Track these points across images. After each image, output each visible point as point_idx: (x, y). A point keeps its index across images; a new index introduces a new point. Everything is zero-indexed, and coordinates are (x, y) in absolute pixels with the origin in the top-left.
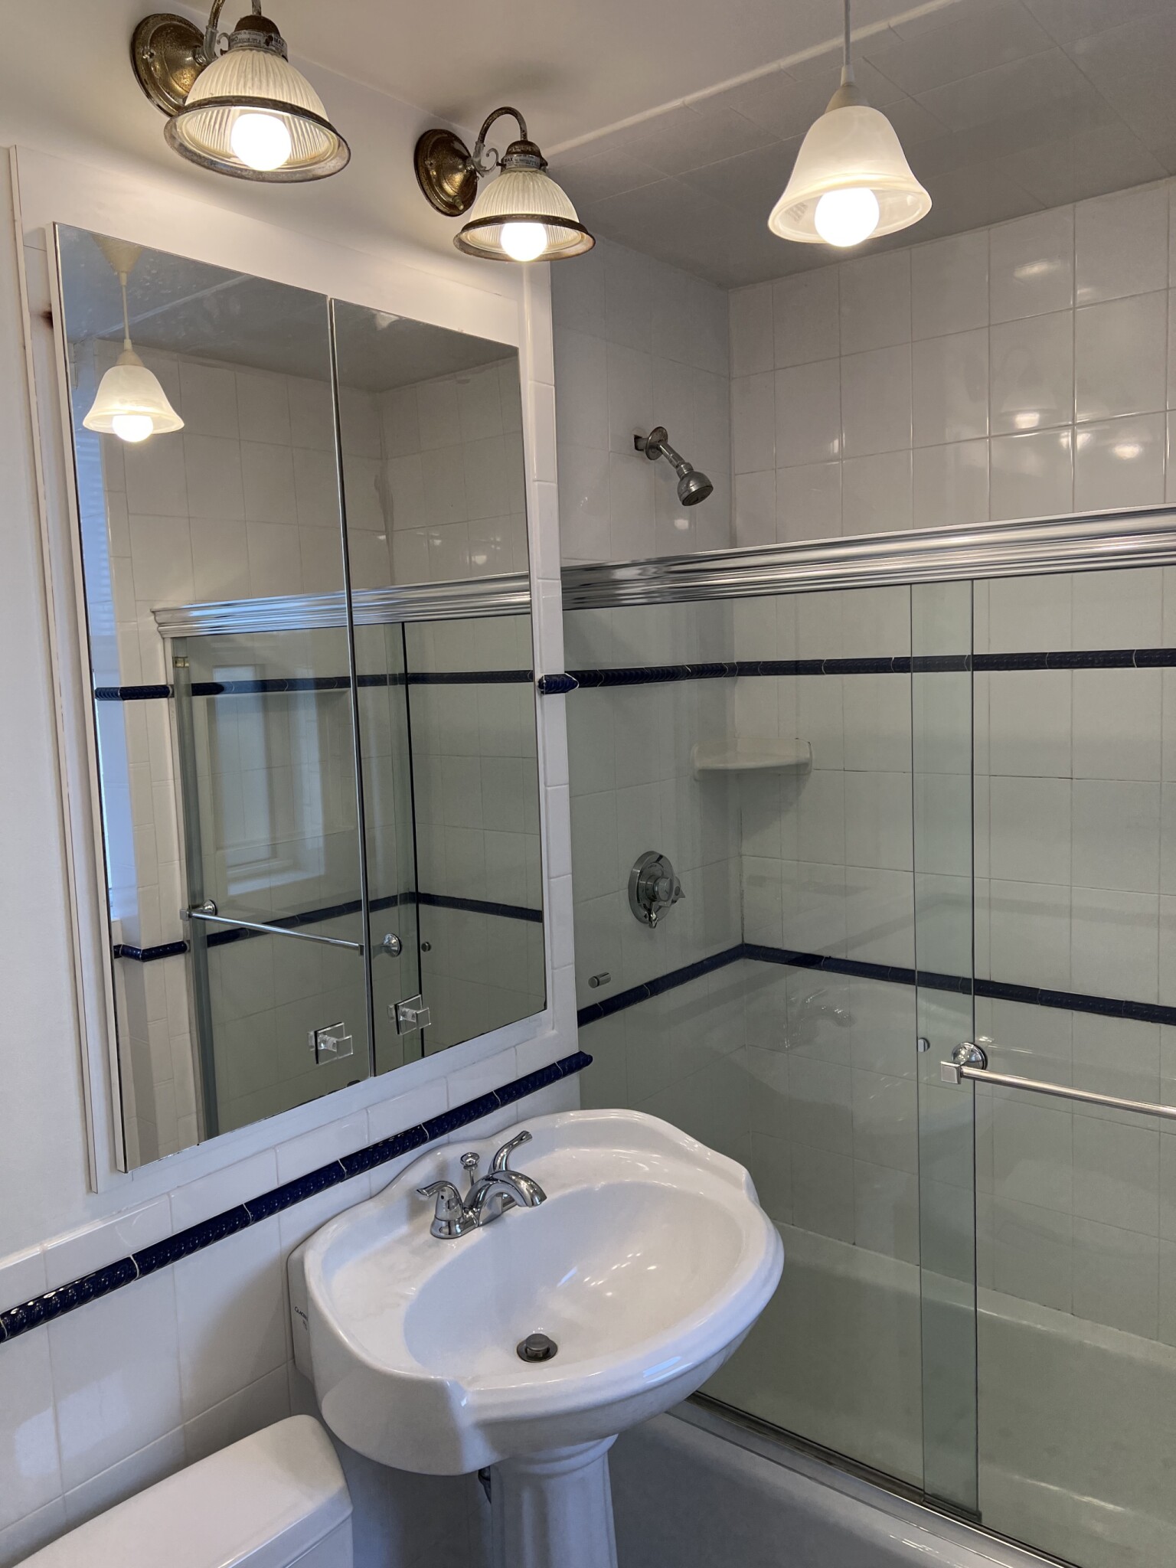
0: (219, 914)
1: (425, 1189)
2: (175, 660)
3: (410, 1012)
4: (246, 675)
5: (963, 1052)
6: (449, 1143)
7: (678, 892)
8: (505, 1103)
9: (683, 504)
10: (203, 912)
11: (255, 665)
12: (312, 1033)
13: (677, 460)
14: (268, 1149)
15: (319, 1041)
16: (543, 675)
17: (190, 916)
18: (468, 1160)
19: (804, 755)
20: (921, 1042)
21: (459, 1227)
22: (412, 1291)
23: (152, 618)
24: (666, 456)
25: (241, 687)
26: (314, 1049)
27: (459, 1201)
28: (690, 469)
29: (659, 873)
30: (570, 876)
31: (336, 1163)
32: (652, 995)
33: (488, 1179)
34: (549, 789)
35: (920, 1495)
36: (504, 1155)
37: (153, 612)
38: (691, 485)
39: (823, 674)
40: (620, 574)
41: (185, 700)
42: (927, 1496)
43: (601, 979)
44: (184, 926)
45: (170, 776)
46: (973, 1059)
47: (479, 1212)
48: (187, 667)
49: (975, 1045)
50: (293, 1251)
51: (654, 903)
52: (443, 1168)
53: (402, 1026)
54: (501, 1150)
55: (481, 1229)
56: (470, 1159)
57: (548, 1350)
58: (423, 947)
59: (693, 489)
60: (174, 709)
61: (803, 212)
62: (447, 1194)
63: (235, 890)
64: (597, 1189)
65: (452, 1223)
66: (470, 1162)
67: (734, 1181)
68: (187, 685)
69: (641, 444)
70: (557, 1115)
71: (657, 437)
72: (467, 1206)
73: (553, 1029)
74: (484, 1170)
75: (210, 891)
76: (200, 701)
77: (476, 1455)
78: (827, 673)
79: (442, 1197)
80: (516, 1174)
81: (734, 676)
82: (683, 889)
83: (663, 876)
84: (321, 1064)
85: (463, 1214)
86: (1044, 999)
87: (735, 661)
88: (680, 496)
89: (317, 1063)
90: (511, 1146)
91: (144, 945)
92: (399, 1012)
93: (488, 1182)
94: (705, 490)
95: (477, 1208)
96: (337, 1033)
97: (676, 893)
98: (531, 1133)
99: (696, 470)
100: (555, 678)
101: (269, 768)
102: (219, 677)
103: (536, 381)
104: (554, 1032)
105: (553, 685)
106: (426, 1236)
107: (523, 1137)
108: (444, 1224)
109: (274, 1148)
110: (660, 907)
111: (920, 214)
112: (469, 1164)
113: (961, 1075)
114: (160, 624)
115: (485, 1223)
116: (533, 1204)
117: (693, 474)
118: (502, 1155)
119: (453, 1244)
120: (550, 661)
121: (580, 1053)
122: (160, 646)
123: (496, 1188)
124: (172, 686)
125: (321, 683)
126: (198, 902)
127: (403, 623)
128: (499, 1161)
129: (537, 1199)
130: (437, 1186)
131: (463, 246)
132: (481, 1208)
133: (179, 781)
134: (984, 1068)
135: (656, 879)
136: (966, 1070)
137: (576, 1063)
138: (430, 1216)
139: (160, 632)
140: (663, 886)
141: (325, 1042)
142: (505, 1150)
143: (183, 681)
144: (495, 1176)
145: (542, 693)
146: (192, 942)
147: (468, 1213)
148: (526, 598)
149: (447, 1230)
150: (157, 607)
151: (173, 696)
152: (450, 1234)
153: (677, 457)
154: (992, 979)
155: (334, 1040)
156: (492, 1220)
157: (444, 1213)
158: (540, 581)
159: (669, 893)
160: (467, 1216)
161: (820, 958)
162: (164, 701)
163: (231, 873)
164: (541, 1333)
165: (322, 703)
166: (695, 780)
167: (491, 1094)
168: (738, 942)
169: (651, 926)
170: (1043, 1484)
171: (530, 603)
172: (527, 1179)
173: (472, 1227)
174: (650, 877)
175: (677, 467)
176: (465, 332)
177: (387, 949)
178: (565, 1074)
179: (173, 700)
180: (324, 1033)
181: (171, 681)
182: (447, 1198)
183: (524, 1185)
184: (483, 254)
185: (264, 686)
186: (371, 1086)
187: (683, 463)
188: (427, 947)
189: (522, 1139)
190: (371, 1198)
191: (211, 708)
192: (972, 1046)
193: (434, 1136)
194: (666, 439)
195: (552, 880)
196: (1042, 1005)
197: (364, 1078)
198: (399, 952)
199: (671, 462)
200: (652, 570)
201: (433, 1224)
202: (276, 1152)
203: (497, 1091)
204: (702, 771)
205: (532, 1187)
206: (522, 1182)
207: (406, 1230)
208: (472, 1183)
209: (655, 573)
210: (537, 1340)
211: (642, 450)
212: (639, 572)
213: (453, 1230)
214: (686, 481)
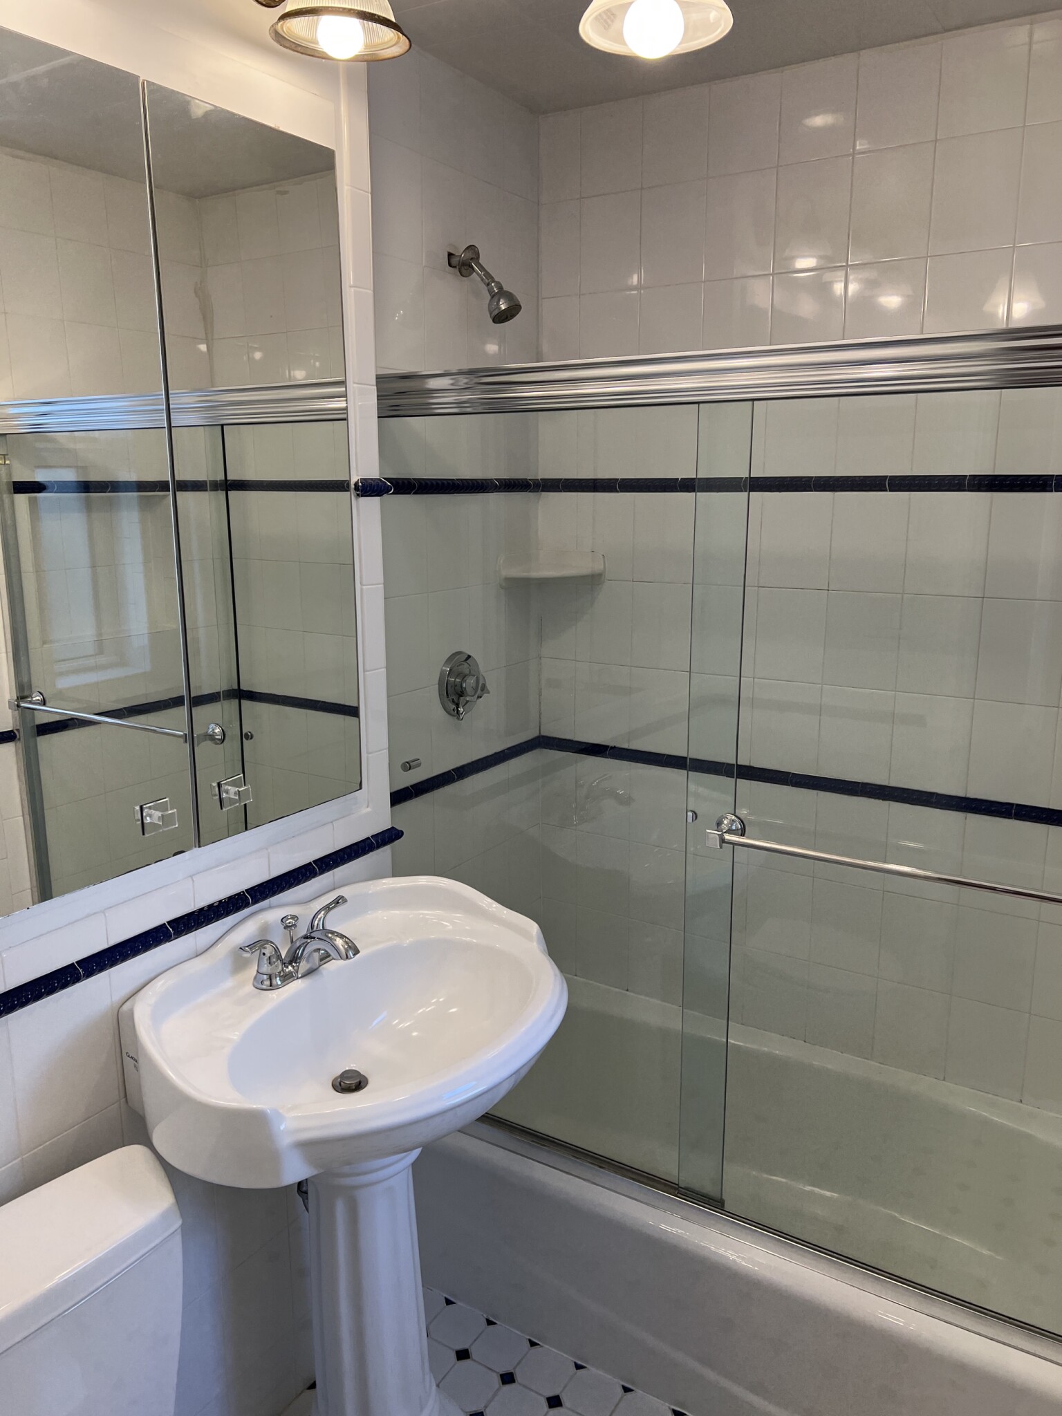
0: (47, 704)
1: (247, 946)
3: (232, 789)
4: (70, 476)
5: (725, 822)
6: (270, 907)
7: (484, 688)
8: (322, 872)
9: (494, 321)
10: (30, 702)
11: (77, 467)
12: (138, 808)
13: (489, 278)
14: (97, 913)
15: (144, 814)
16: (359, 478)
17: (18, 706)
18: (288, 922)
19: (598, 567)
20: (690, 814)
21: (280, 980)
22: (235, 1036)
24: (478, 274)
25: (63, 487)
26: (140, 822)
27: (279, 957)
28: (501, 288)
29: (467, 672)
30: (384, 670)
31: (164, 925)
32: (458, 780)
33: (306, 937)
34: (364, 587)
35: (675, 1189)
36: (321, 917)
38: (501, 303)
39: (617, 492)
40: (433, 384)
41: (7, 497)
42: (680, 1189)
43: (412, 764)
44: (13, 716)
46: (734, 828)
47: (298, 967)
48: (7, 464)
49: (735, 816)
50: (125, 1002)
51: (461, 698)
52: (265, 928)
53: (225, 803)
54: (320, 912)
55: (300, 981)
56: (290, 921)
57: (360, 1083)
58: (245, 737)
59: (503, 307)
61: (612, 21)
62: (269, 950)
63: (64, 683)
64: (405, 945)
65: (273, 976)
66: (289, 923)
67: (525, 934)
68: (8, 483)
69: (455, 261)
70: (371, 882)
71: (470, 254)
72: (287, 961)
73: (368, 807)
74: (302, 930)
75: (37, 682)
76: (22, 499)
77: (294, 1171)
78: (621, 492)
79: (264, 954)
80: (333, 933)
81: (538, 492)
82: (488, 686)
83: (470, 674)
84: (146, 835)
85: (283, 968)
86: (794, 781)
87: (538, 477)
88: (491, 315)
89: (144, 834)
90: (328, 908)
92: (222, 789)
93: (306, 940)
94: (514, 309)
95: (296, 963)
96: (163, 808)
97: (482, 689)
98: (346, 897)
99: (505, 288)
100: (370, 481)
101: (94, 566)
102: (40, 476)
103: (352, 186)
104: (369, 809)
105: (369, 489)
106: (249, 988)
107: (338, 901)
108: (265, 977)
109: (103, 912)
110: (467, 702)
111: (722, 32)
112: (288, 924)
113: (723, 841)
115: (304, 976)
116: (347, 958)
117: (502, 293)
118: (319, 917)
119: (273, 995)
120: (366, 466)
121: (393, 828)
123: (313, 945)
125: (142, 486)
126: (26, 693)
127: (222, 426)
128: (316, 922)
129: (351, 953)
130: (257, 945)
131: (279, 37)
132: (299, 963)
134: (743, 835)
135: (464, 677)
136: (727, 837)
137: (389, 836)
138: (253, 971)
140: (470, 683)
141: (150, 816)
142: (323, 912)
143: (4, 479)
144: (313, 935)
145: (358, 495)
146: (21, 730)
147: (287, 967)
148: (343, 405)
149: (268, 983)
152: (271, 986)
153: (488, 275)
154: (752, 765)
155: (159, 814)
156: (310, 972)
157: (266, 968)
158: (355, 385)
159: (476, 690)
160: (287, 970)
161: (605, 747)
163: (58, 667)
164: (354, 1068)
165: (145, 506)
166: (501, 587)
167: (309, 864)
168: (536, 734)
169: (458, 719)
170: (774, 1178)
171: (346, 409)
172: (342, 936)
173: (292, 979)
174: (457, 676)
175: (488, 285)
176: (281, 129)
177: (212, 737)
178: (379, 846)
180: (150, 808)
182: (268, 955)
183: (339, 942)
184: (299, 49)
185: (86, 487)
186: (195, 857)
187: (494, 281)
188: (249, 737)
189: (338, 903)
190: (197, 956)
191: (33, 505)
192: (734, 817)
193: (255, 902)
194: (478, 257)
195: (367, 673)
196: (792, 786)
197: (190, 848)
198: (223, 741)
199: (482, 280)
200: (463, 381)
201: (255, 978)
202: (105, 915)
203: (315, 862)
204: (507, 580)
205: (347, 943)
206: (338, 939)
207: (229, 983)
208: (292, 941)
209: (466, 383)
210: (349, 1075)
211: (455, 267)
212: (451, 382)
213: (274, 982)
214: (496, 299)
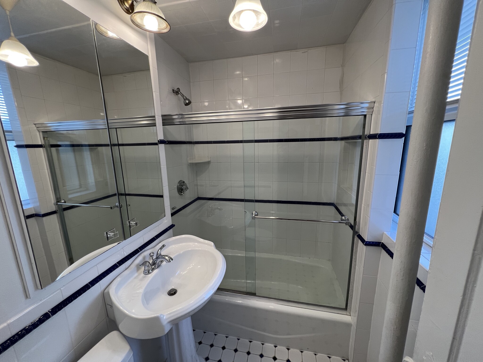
0: (66, 203)
1: (142, 265)
2: (44, 138)
3: (133, 222)
4: (68, 143)
5: (254, 213)
6: (145, 251)
8: (157, 238)
9: (185, 105)
10: (61, 203)
11: (70, 141)
12: (105, 233)
13: (183, 96)
14: (94, 266)
15: (108, 234)
16: (159, 140)
17: (57, 204)
19: (210, 160)
22: (141, 291)
23: (34, 126)
24: (180, 95)
25: (66, 146)
26: (106, 237)
27: (150, 264)
28: (186, 98)
29: (183, 185)
30: (168, 186)
31: (116, 264)
32: (183, 210)
33: (157, 258)
34: (162, 166)
36: (159, 252)
37: (35, 124)
40: (174, 117)
41: (48, 149)
42: (247, 293)
43: (174, 208)
44: (55, 206)
45: (46, 168)
47: (156, 266)
48: (48, 140)
49: (255, 211)
50: (105, 290)
51: (182, 191)
52: (144, 258)
53: (132, 226)
54: (159, 250)
55: (156, 269)
56: (152, 254)
57: (175, 292)
58: (128, 205)
59: (187, 102)
60: (45, 151)
63: (70, 196)
65: (149, 270)
67: (211, 246)
68: (49, 145)
69: (174, 91)
70: (170, 238)
71: (178, 90)
72: (152, 264)
74: (155, 256)
75: (62, 197)
76: (53, 149)
78: (214, 144)
79: (146, 265)
80: (164, 255)
81: (194, 144)
82: (189, 187)
84: (109, 240)
85: (151, 267)
87: (194, 141)
88: (184, 103)
89: (108, 240)
90: (161, 249)
91: (43, 213)
92: (130, 223)
94: (190, 103)
95: (155, 265)
96: (113, 232)
97: (187, 188)
98: (165, 244)
100: (162, 140)
101: (77, 166)
102: (59, 143)
103: (153, 67)
104: (167, 221)
105: (161, 142)
106: (142, 275)
107: (164, 246)
109: (96, 265)
110: (184, 191)
114: (37, 128)
116: (170, 262)
117: (187, 99)
118: (159, 251)
119: (150, 275)
120: (161, 137)
121: (172, 224)
122: (38, 133)
123: (159, 260)
124: (44, 145)
125: (90, 145)
126: (59, 200)
127: (116, 128)
129: (171, 260)
130: (144, 263)
131: (132, 21)
133: (49, 170)
135: (182, 186)
136: (256, 216)
137: (172, 226)
138: (143, 270)
139: (37, 130)
140: (184, 187)
141: (110, 235)
143: (47, 144)
144: (159, 257)
145: (159, 144)
146: (58, 210)
149: (148, 272)
150: (36, 123)
151: (44, 147)
152: (149, 273)
153: (183, 95)
155: (113, 234)
156: (158, 267)
157: (147, 268)
158: (157, 118)
159: (186, 189)
160: (153, 267)
161: (214, 198)
162: (41, 149)
163: (68, 192)
164: (173, 288)
165: (91, 150)
166: (189, 165)
167: (154, 237)
168: (197, 197)
169: (182, 196)
172: (167, 256)
173: (154, 270)
175: (183, 97)
176: (134, 46)
177: (117, 207)
178: (170, 229)
179: (44, 149)
180: (109, 232)
181: (43, 143)
183: (167, 258)
184: (138, 26)
185: (73, 146)
190: (126, 269)
191: (58, 151)
193: (141, 250)
194: (180, 90)
195: (164, 187)
197: (122, 241)
199: (182, 96)
200: (180, 116)
201: (144, 272)
202: (97, 266)
203: (155, 236)
204: (191, 163)
205: (169, 257)
206: (166, 257)
207: (136, 274)
208: (153, 260)
209: (181, 117)
210: (172, 290)
211: (174, 93)
212: (178, 117)
213: (150, 272)
214: (185, 100)
